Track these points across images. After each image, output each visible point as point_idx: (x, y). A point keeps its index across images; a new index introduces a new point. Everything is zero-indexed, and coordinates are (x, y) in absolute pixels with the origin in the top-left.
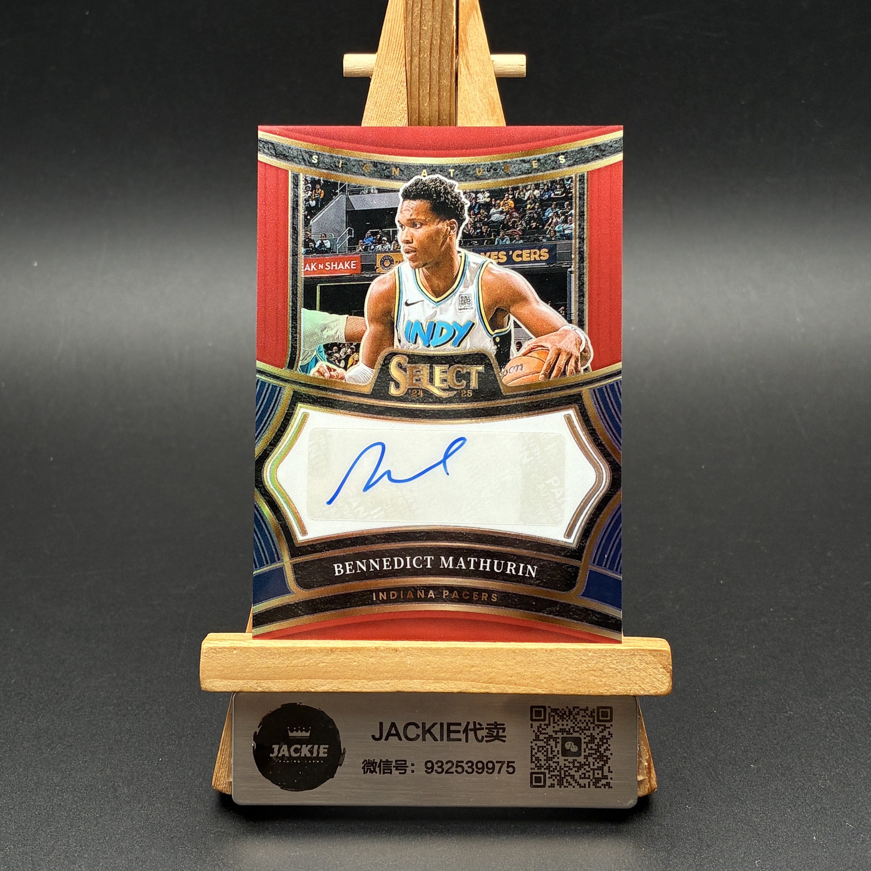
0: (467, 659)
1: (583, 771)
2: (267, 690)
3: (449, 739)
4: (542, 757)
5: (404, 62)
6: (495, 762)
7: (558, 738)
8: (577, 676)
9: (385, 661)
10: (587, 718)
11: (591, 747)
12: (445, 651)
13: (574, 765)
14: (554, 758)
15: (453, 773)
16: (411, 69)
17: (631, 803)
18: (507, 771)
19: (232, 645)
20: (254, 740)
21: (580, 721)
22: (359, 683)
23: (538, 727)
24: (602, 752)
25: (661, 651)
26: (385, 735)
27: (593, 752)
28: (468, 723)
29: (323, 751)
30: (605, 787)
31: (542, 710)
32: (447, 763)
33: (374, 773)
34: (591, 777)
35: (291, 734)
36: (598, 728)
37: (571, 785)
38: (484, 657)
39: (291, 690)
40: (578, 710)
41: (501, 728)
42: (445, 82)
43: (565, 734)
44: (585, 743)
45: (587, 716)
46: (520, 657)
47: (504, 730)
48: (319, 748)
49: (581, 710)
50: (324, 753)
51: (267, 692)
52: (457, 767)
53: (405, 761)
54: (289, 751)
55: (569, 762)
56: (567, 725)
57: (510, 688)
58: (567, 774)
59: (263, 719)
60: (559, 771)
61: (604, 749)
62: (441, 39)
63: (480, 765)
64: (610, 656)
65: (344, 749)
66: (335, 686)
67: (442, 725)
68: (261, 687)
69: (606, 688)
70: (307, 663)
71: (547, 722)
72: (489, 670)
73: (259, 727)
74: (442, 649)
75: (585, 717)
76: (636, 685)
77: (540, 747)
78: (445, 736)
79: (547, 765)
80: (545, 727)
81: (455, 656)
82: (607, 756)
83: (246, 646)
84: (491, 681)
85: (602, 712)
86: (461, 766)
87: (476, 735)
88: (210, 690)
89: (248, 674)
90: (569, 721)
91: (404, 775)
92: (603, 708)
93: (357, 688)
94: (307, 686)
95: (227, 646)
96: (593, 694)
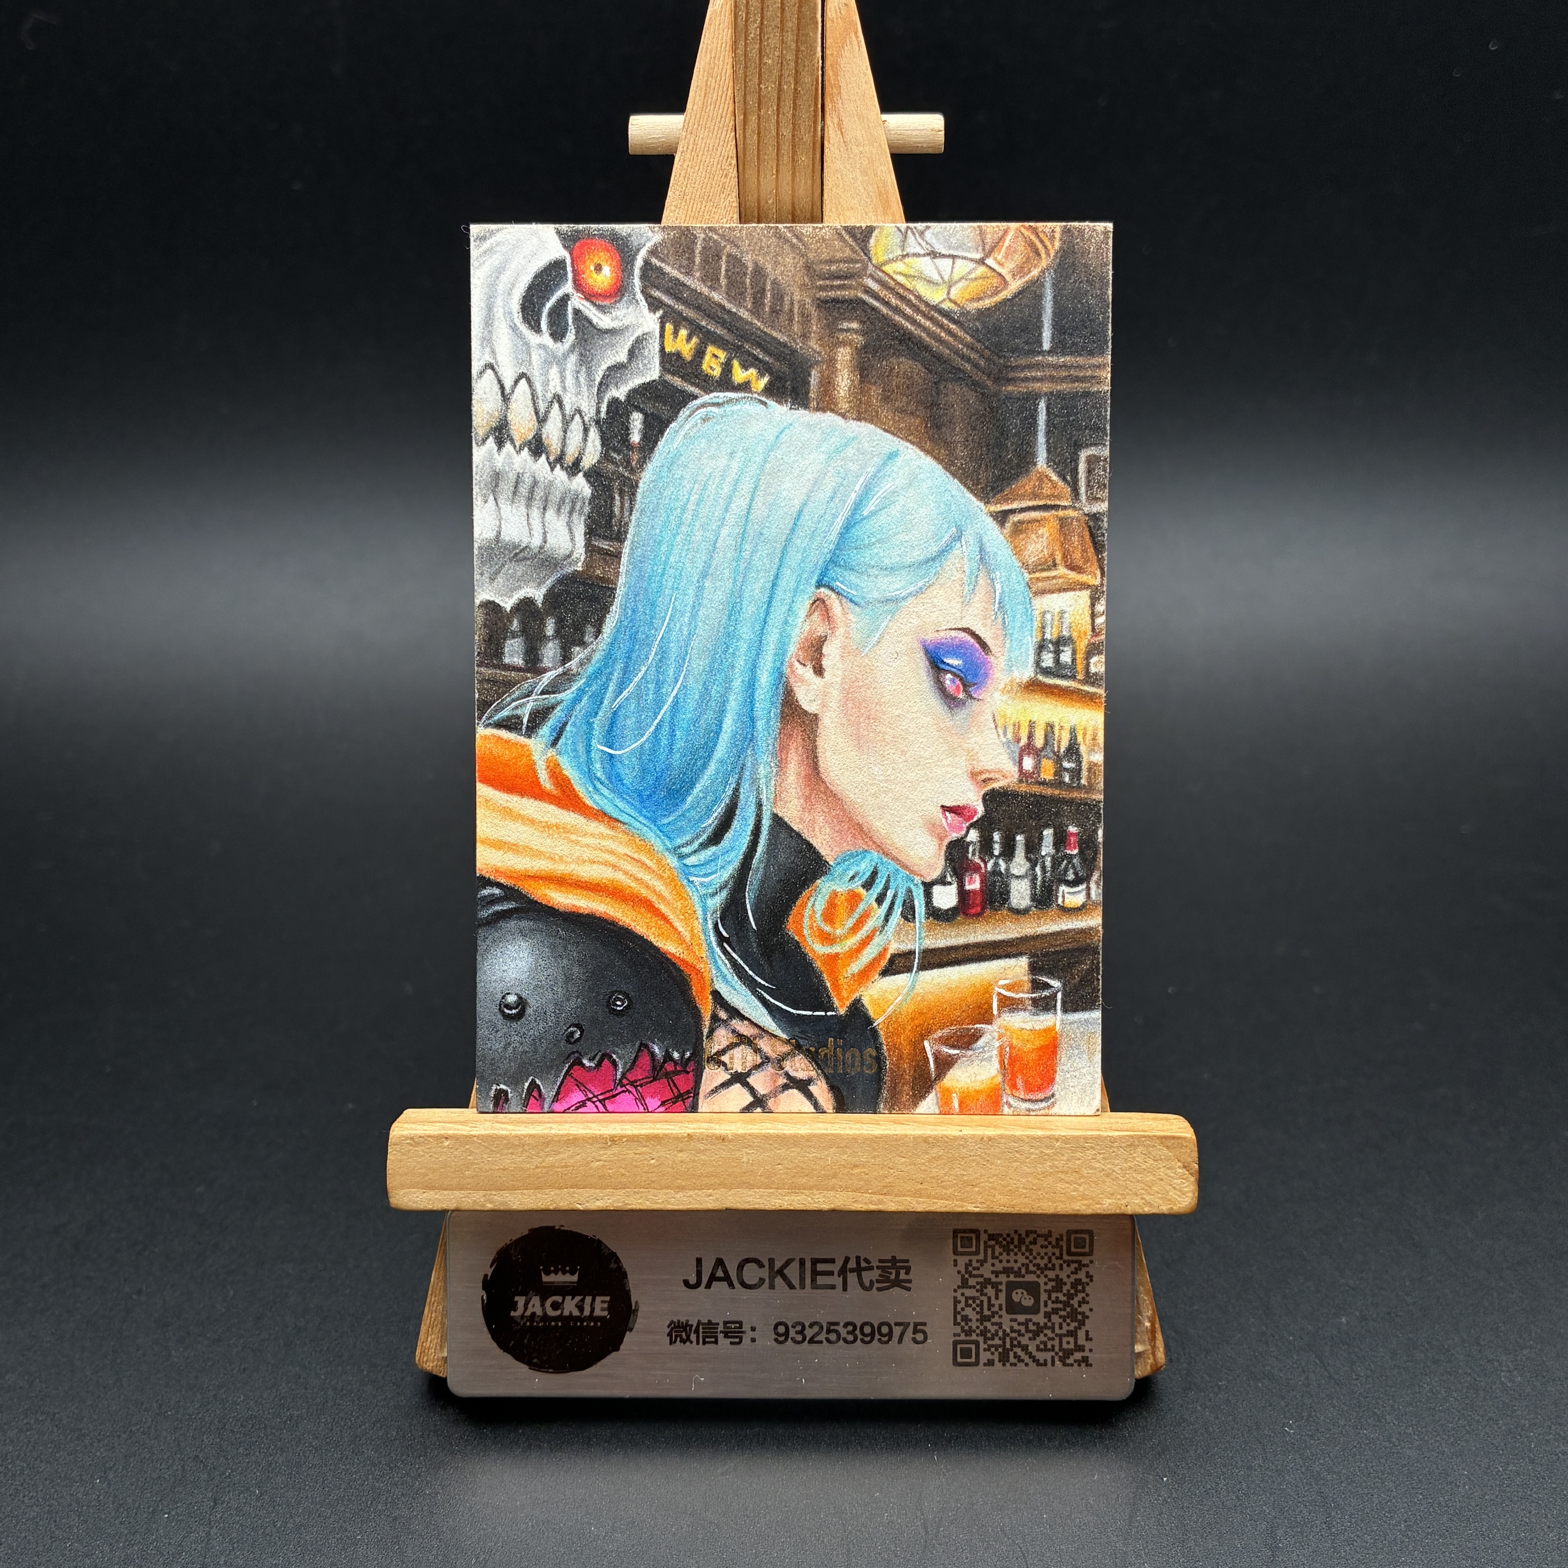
0: (845, 1153)
1: (1042, 1338)
2: (502, 1208)
3: (814, 1286)
4: (973, 1316)
5: (732, 123)
6: (893, 1325)
7: (1001, 1283)
8: (1035, 1181)
9: (704, 1157)
10: (1050, 1250)
11: (1057, 1298)
12: (807, 1140)
13: (1027, 1328)
14: (993, 1317)
15: (821, 1342)
16: (745, 137)
17: (1124, 1390)
19: (443, 1132)
20: (483, 1289)
21: (1039, 1254)
22: (660, 1196)
23: (966, 1264)
24: (1076, 1306)
25: (1179, 1138)
26: (705, 1279)
27: (1060, 1306)
28: (847, 1260)
29: (600, 1306)
30: (1079, 1365)
31: (974, 1236)
32: (811, 1326)
33: (688, 1343)
34: (1057, 1349)
35: (545, 1278)
36: (1068, 1265)
37: (1023, 1361)
38: (874, 1149)
39: (543, 1207)
40: (1035, 1236)
41: (903, 1268)
42: (804, 159)
43: (1012, 1276)
44: (1045, 1291)
45: (1050, 1246)
46: (935, 1150)
47: (908, 1270)
48: (593, 1300)
49: (1039, 1236)
50: (603, 1309)
51: (502, 1211)
52: (829, 1331)
53: (740, 1323)
54: (543, 1305)
55: (1019, 1324)
56: (1016, 1261)
57: (918, 1203)
58: (1015, 1342)
59: (498, 1253)
60: (1003, 1339)
61: (1079, 1302)
62: (796, 83)
63: (867, 1330)
64: (1092, 1148)
65: (637, 1303)
66: (618, 1201)
67: (802, 1263)
68: (490, 1203)
69: (1085, 1202)
70: (572, 1161)
71: (981, 1257)
72: (883, 1172)
73: (491, 1266)
74: (802, 1136)
75: (1046, 1247)
76: (1136, 1198)
77: (970, 1298)
78: (808, 1281)
79: (982, 1328)
80: (978, 1265)
81: (826, 1148)
82: (1083, 1313)
83: (465, 1133)
84: (886, 1191)
85: (1076, 1239)
86: (836, 1332)
87: (860, 1277)
88: (405, 1208)
89: (469, 1181)
90: (1020, 1254)
91: (739, 1346)
92: (1076, 1232)
93: (656, 1203)
94: (572, 1200)
95: (431, 1133)
96: (1063, 1212)
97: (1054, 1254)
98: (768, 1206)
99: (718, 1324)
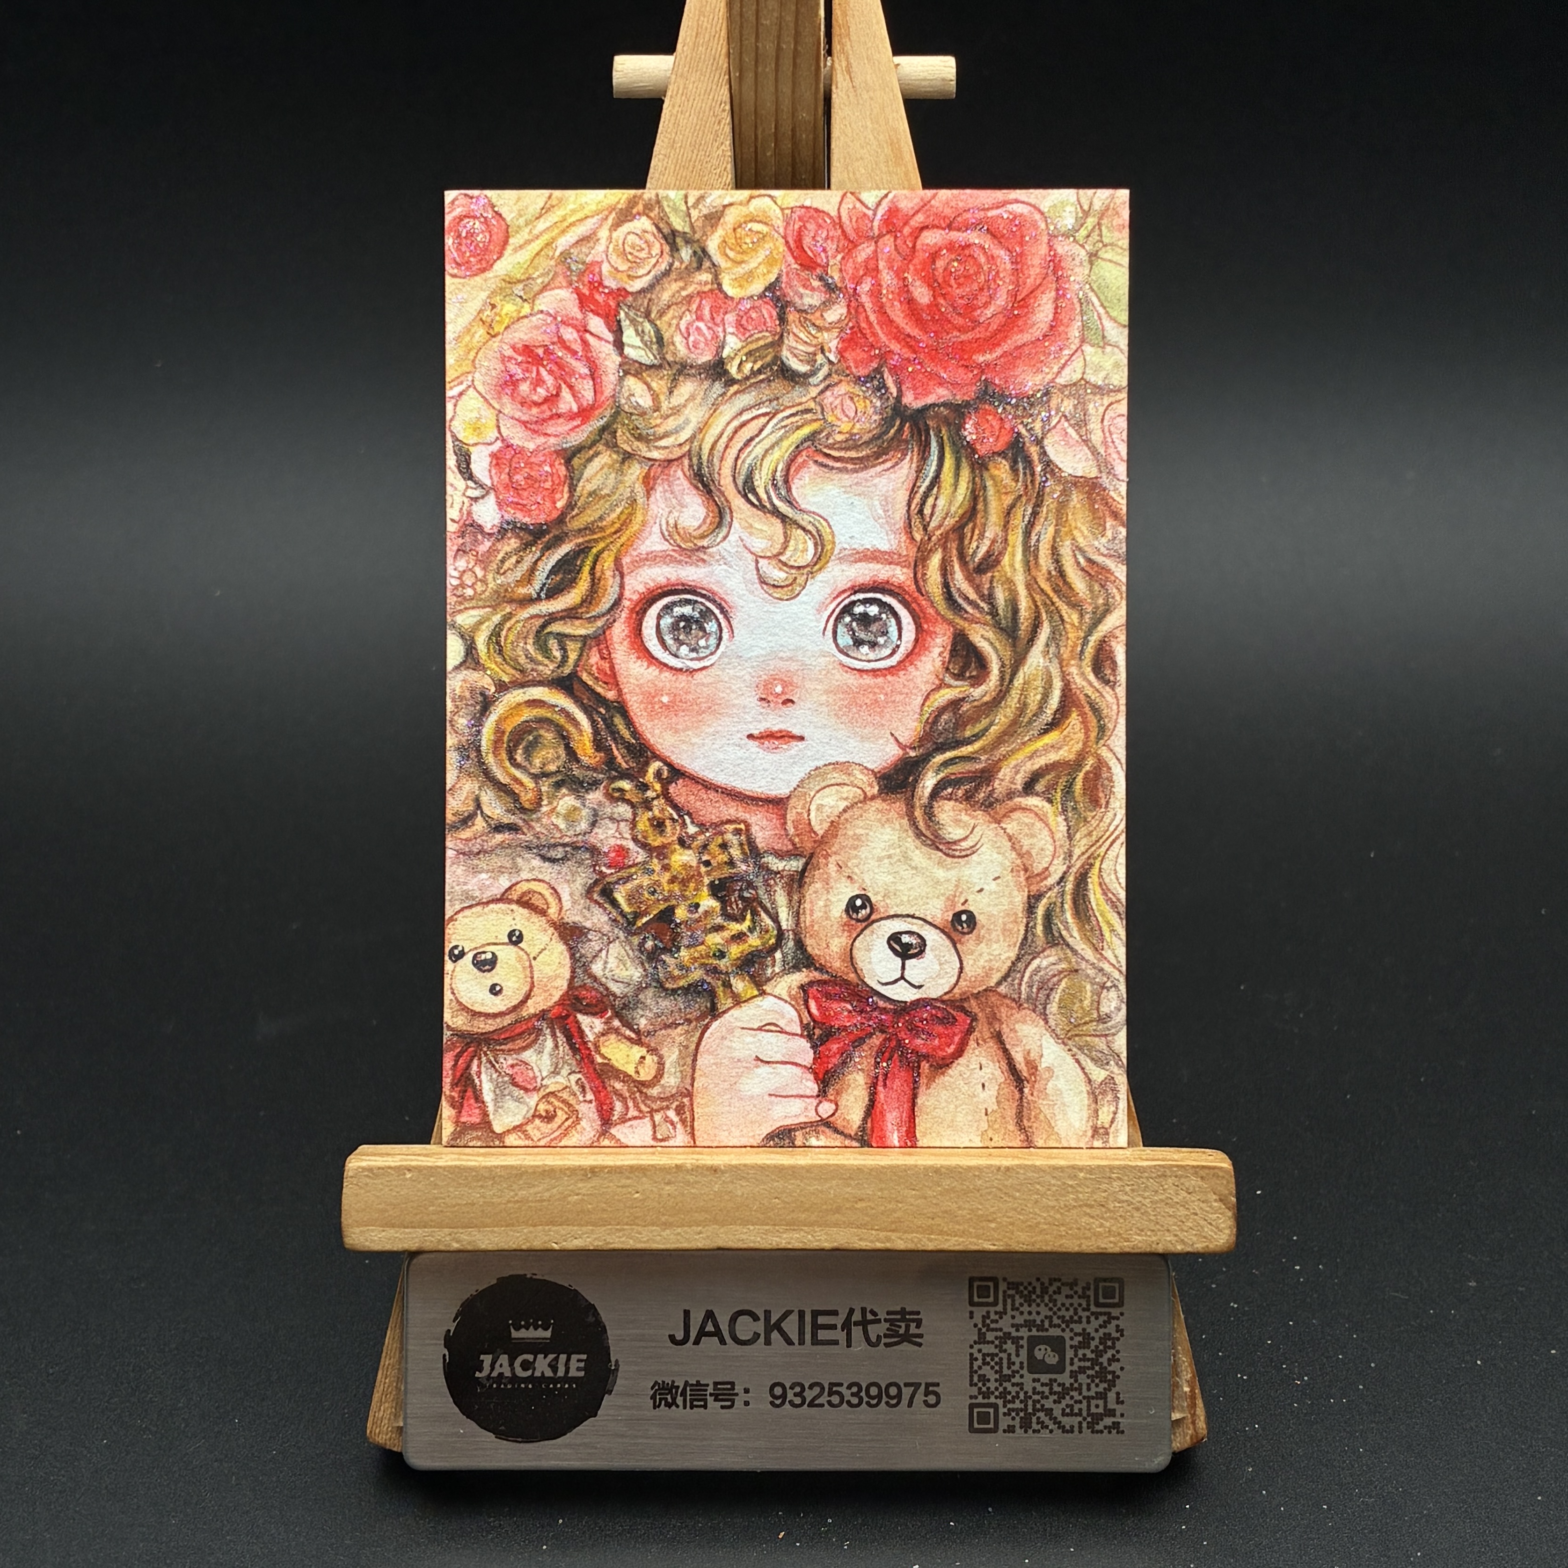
0: (849, 1185)
1: (1067, 1400)
2: (470, 1248)
3: (815, 1342)
4: (992, 1376)
6: (902, 1386)
7: (1022, 1338)
8: (1058, 1216)
9: (694, 1190)
10: (1076, 1301)
11: (1084, 1355)
13: (1051, 1389)
14: (1014, 1376)
15: (822, 1405)
16: (741, 91)
17: (1159, 1462)
18: (925, 1402)
19: (404, 1163)
20: (446, 1346)
21: (1063, 1305)
22: (645, 1233)
23: (983, 1316)
25: (1214, 1168)
26: (693, 1334)
27: (1088, 1364)
28: (852, 1311)
30: (1110, 1432)
31: (991, 1284)
32: (811, 1387)
33: (674, 1407)
34: (1085, 1414)
35: (515, 1334)
36: (1097, 1318)
37: (1047, 1427)
39: (514, 1247)
40: (1059, 1284)
41: (913, 1320)
42: (805, 115)
43: (1034, 1330)
44: (1071, 1347)
45: (1076, 1297)
47: (919, 1323)
50: (578, 1369)
51: (469, 1251)
52: (831, 1393)
53: (732, 1384)
54: (511, 1364)
55: (1043, 1385)
56: (1038, 1313)
57: (930, 1240)
58: (1038, 1406)
60: (1025, 1402)
61: (1109, 1359)
63: (874, 1391)
64: (1119, 1179)
65: (617, 1361)
66: (598, 1239)
67: (801, 1314)
68: (457, 1242)
69: (1111, 1239)
70: (547, 1194)
71: (1000, 1308)
72: (891, 1206)
74: (802, 1167)
75: (1072, 1297)
76: (1167, 1234)
77: (988, 1355)
78: (808, 1337)
79: (1001, 1389)
80: (997, 1317)
81: (826, 1180)
82: (1114, 1372)
83: (429, 1164)
84: (896, 1227)
85: (1105, 1288)
86: (838, 1393)
87: (866, 1333)
88: (362, 1249)
89: (434, 1217)
90: (1042, 1305)
91: (730, 1410)
92: (1105, 1280)
93: (641, 1242)
94: (546, 1238)
95: (393, 1164)
96: (1088, 1250)
97: (1080, 1305)
98: (764, 1245)
99: (707, 1385)
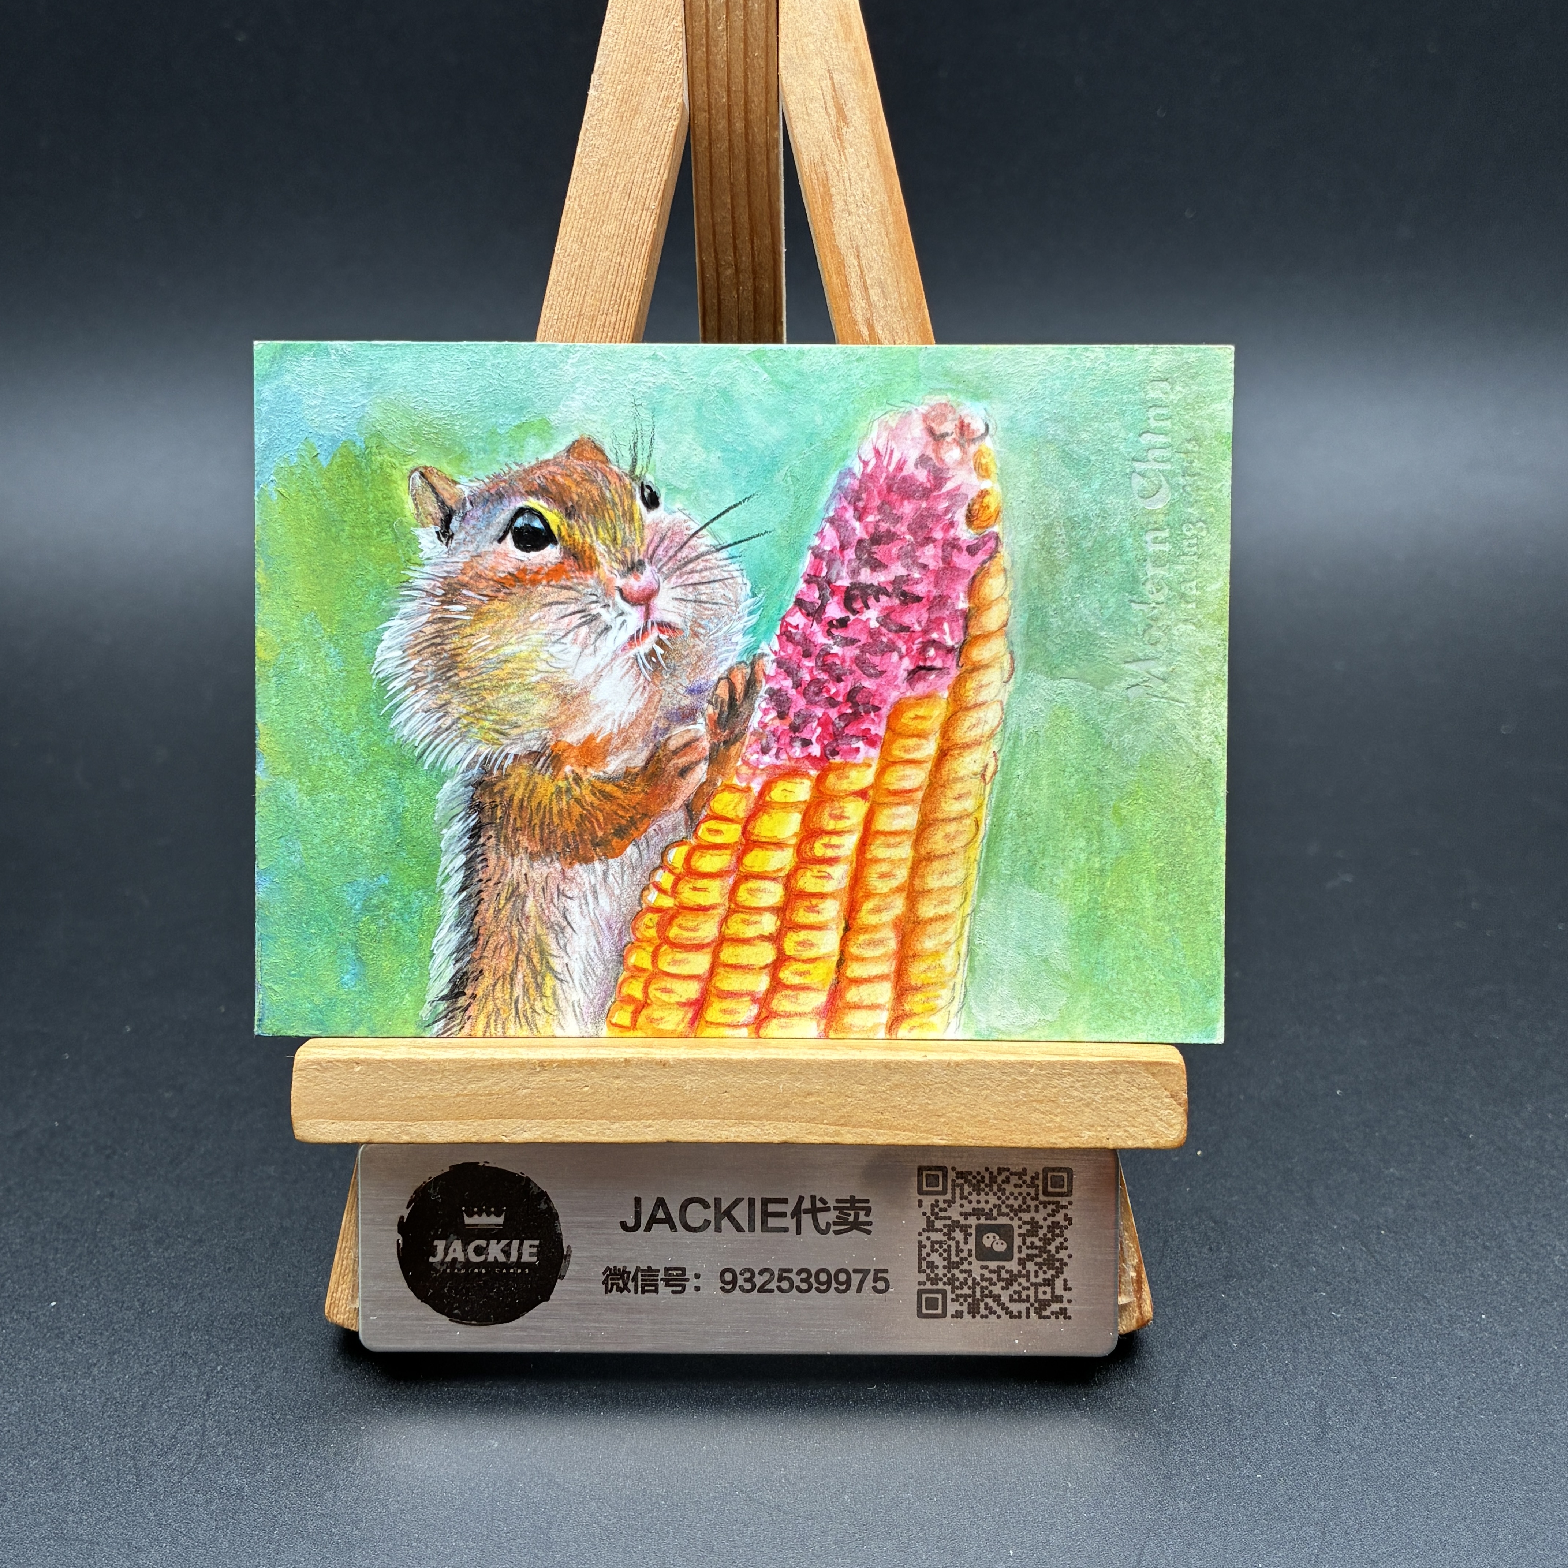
0: (798, 1080)
1: (1016, 1287)
2: (419, 1140)
3: (765, 1228)
4: (941, 1263)
6: (851, 1271)
7: (970, 1226)
8: (1007, 1111)
9: (643, 1085)
10: (1024, 1190)
11: (1032, 1243)
12: (757, 1066)
13: (999, 1276)
14: (962, 1263)
15: (772, 1291)
17: (1106, 1346)
18: (874, 1288)
19: (353, 1056)
20: (400, 1231)
21: (1012, 1194)
22: (594, 1127)
23: (932, 1205)
24: (1053, 1252)
25: (1165, 1064)
26: (644, 1221)
27: (1036, 1252)
28: (801, 1199)
30: (1057, 1318)
31: (940, 1173)
32: (761, 1273)
33: (625, 1292)
34: (1032, 1300)
35: (468, 1220)
36: (1045, 1207)
37: (995, 1313)
38: (831, 1076)
39: (464, 1139)
40: (1008, 1174)
41: (862, 1209)
43: (983, 1218)
44: (1020, 1235)
45: (1024, 1186)
46: (897, 1077)
47: (868, 1211)
48: (521, 1244)
49: (1012, 1174)
50: (531, 1255)
51: (419, 1144)
52: (781, 1279)
53: (683, 1270)
54: (465, 1250)
55: (991, 1272)
56: (987, 1202)
57: (879, 1135)
58: (986, 1292)
60: (973, 1288)
61: (1057, 1248)
63: (823, 1277)
64: (1069, 1074)
66: (548, 1132)
67: (752, 1202)
68: (406, 1134)
69: (1061, 1134)
70: (497, 1088)
71: (948, 1196)
72: (842, 1100)
74: (751, 1062)
75: (1021, 1186)
76: (1118, 1130)
77: (937, 1242)
78: (758, 1224)
79: (949, 1275)
80: (946, 1206)
81: (777, 1075)
82: (1062, 1260)
83: (378, 1058)
85: (1053, 1177)
86: (789, 1279)
87: (815, 1220)
88: (312, 1140)
89: (383, 1110)
90: (991, 1194)
91: (681, 1295)
92: (1053, 1170)
93: (590, 1135)
94: (497, 1132)
95: (341, 1057)
96: (1038, 1145)
97: (1029, 1194)
98: (713, 1139)
